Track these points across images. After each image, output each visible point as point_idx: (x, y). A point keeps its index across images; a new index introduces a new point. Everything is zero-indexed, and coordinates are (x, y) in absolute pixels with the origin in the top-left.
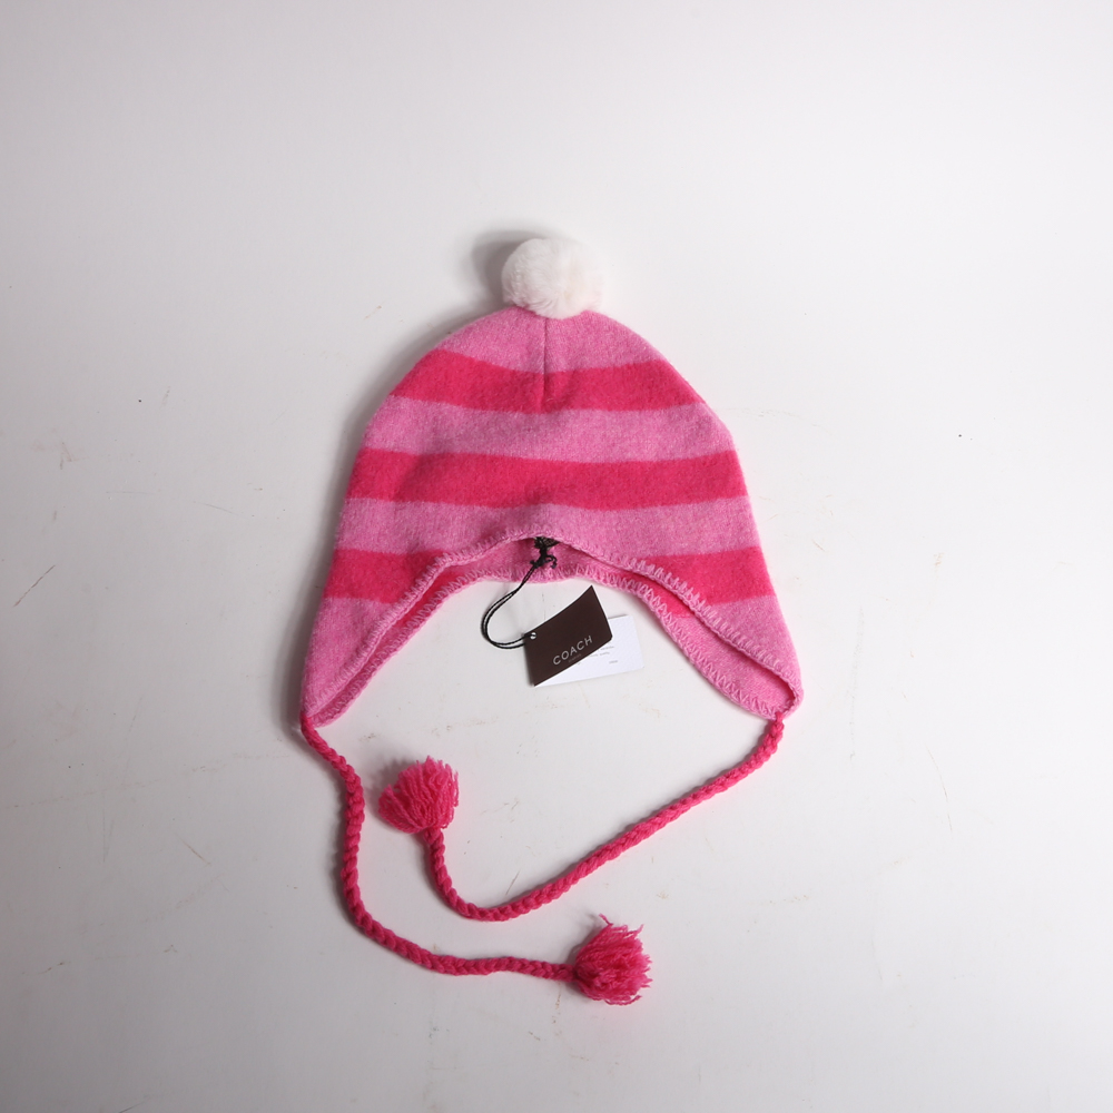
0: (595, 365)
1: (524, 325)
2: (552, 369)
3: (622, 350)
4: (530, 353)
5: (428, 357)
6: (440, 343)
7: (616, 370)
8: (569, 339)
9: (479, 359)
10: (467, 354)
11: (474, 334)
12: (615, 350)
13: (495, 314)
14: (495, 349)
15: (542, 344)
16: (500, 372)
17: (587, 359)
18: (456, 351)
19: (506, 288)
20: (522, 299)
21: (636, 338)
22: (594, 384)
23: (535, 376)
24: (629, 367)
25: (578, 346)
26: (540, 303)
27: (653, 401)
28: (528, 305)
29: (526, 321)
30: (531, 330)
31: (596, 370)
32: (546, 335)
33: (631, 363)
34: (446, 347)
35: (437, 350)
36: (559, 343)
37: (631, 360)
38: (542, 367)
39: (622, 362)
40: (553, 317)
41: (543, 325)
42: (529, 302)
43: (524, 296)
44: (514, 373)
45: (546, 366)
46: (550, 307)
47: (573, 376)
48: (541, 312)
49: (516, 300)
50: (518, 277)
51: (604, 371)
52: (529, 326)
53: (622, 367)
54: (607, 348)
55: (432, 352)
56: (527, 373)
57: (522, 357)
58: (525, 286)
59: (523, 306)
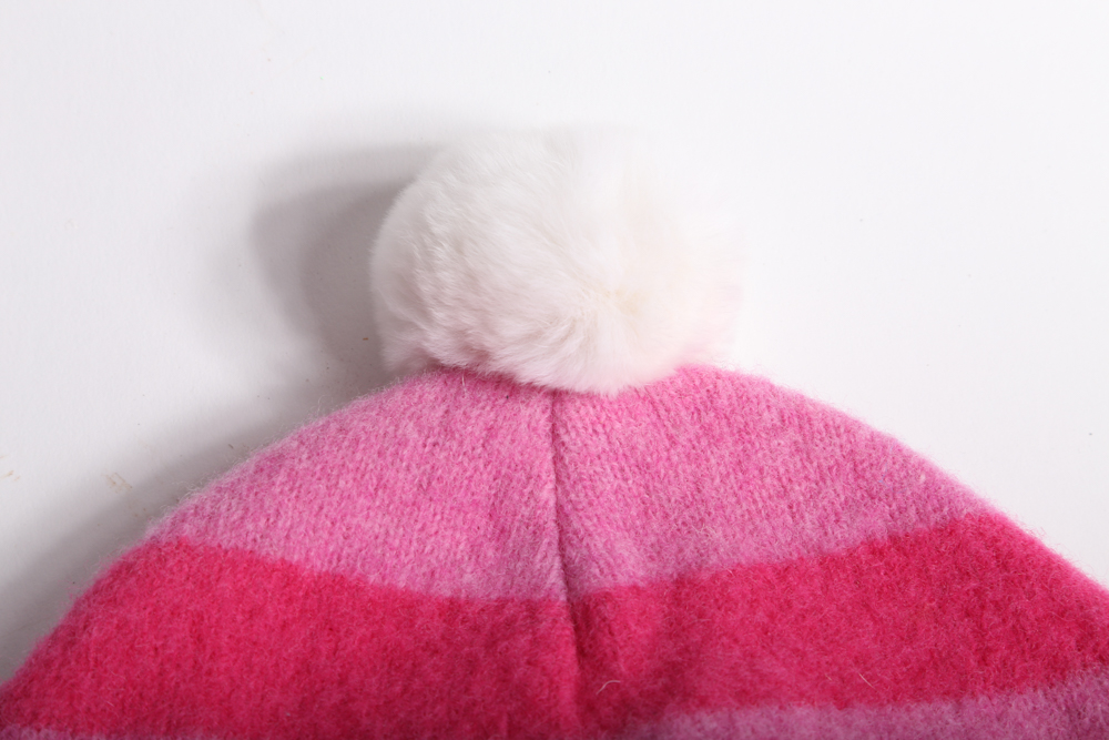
0: (749, 551)
1: (476, 429)
2: (596, 579)
3: (836, 491)
4: (503, 532)
5: (123, 571)
6: (167, 518)
7: (830, 564)
8: (643, 467)
9: (319, 565)
10: (273, 550)
11: (292, 476)
12: (813, 496)
13: (361, 402)
14: (375, 525)
15: (547, 494)
16: (404, 606)
17: (717, 535)
18: (227, 540)
19: (390, 304)
20: (460, 333)
21: (881, 446)
22: (760, 616)
23: (533, 609)
24: (875, 550)
25: (675, 492)
26: (533, 337)
27: (995, 659)
28: (483, 355)
29: (478, 414)
30: (502, 445)
31: (757, 569)
32: (557, 459)
33: (881, 535)
34: (188, 530)
35: (154, 545)
36: (608, 483)
37: (878, 524)
38: (554, 579)
39: (846, 535)
40: (581, 386)
41: (543, 423)
42: (489, 342)
43: (468, 319)
44: (453, 609)
45: (568, 572)
46: (572, 346)
47: (676, 599)
48: (537, 369)
49: (440, 345)
50: (442, 253)
51: (784, 571)
52: (491, 431)
53: (851, 553)
54: (784, 493)
55: (138, 553)
56: (502, 604)
57: (475, 549)
58: (472, 280)
59: (462, 360)
